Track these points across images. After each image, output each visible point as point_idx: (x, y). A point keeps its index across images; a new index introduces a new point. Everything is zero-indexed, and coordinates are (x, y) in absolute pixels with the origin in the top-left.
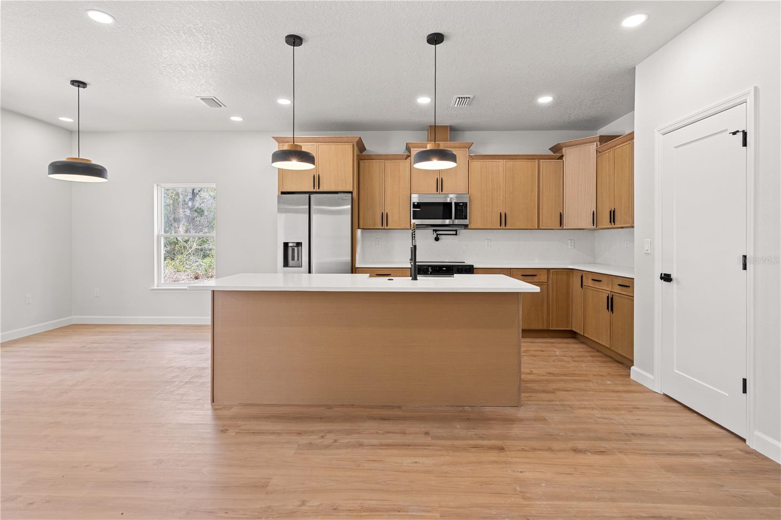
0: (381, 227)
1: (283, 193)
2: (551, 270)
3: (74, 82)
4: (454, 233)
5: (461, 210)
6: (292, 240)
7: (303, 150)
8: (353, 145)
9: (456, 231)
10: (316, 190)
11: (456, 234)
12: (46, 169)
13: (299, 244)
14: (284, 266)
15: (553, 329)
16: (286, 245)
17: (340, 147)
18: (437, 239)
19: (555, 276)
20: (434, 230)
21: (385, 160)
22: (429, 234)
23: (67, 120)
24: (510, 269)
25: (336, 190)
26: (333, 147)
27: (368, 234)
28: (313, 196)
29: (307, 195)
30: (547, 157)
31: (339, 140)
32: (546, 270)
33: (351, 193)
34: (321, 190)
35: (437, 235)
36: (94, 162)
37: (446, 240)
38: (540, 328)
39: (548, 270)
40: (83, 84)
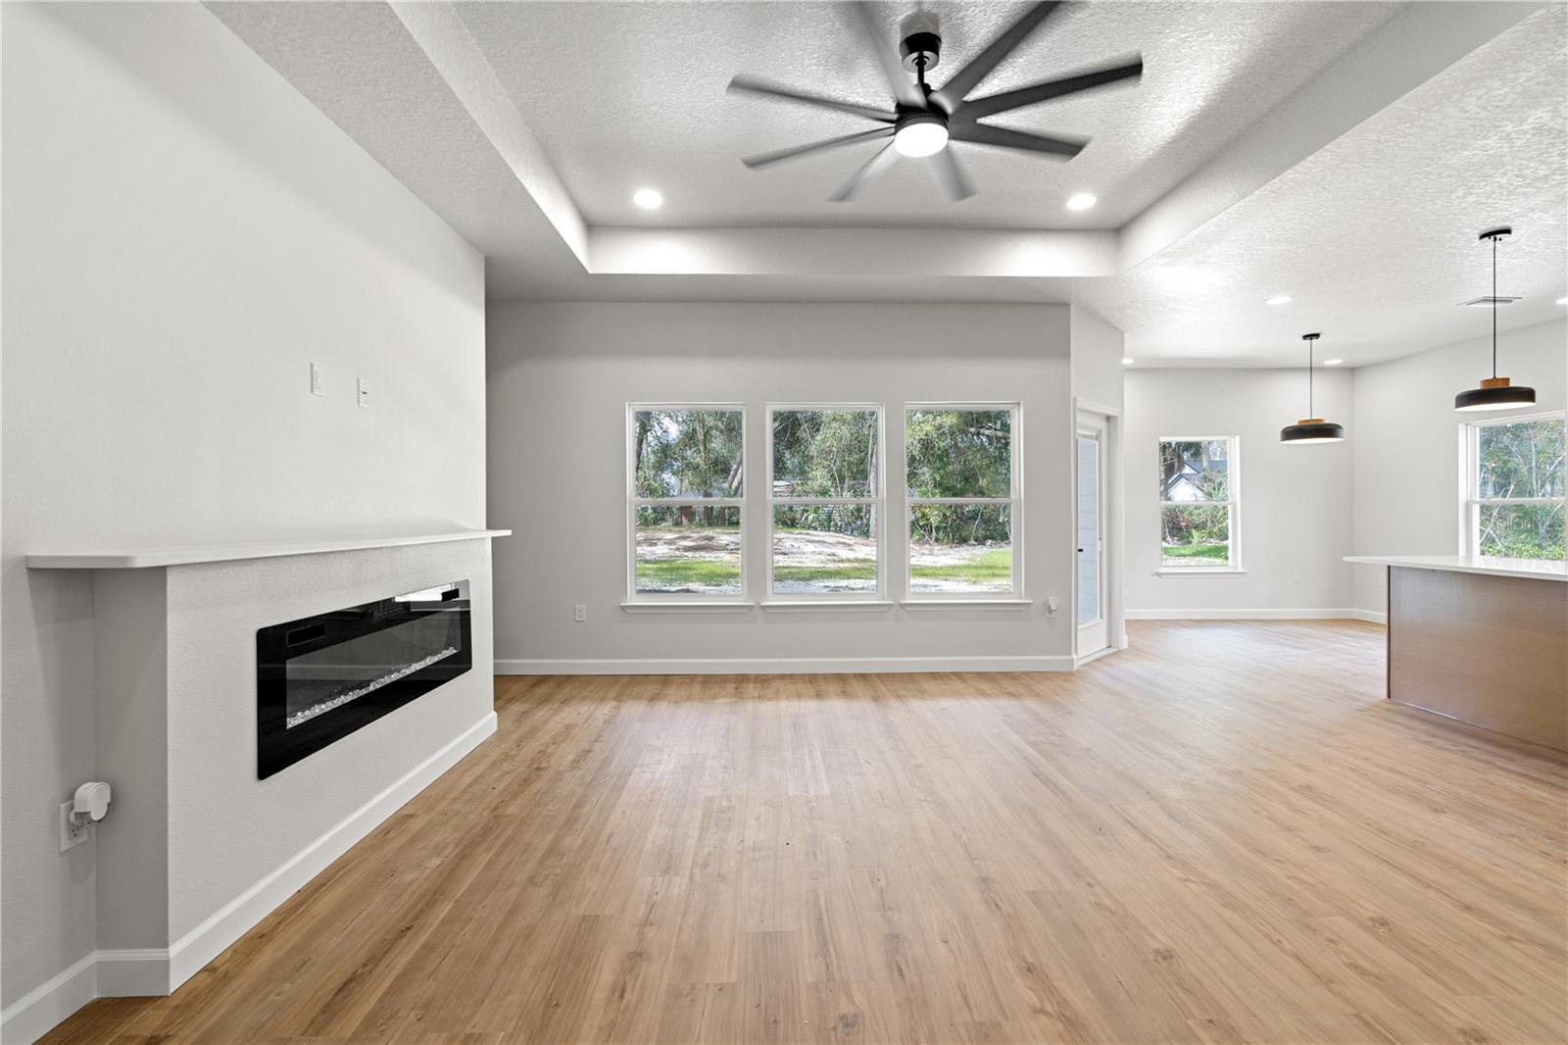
3: (1305, 337)
12: (1279, 435)
36: (1327, 421)
40: (1317, 336)
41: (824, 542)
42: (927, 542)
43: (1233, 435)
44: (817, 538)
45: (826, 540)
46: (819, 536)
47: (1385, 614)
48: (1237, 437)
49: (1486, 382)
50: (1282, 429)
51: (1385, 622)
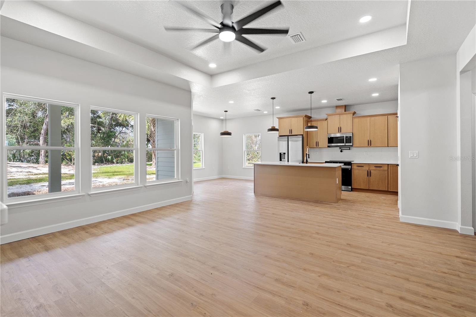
0: (316, 147)
1: (280, 136)
2: (390, 165)
3: (225, 111)
4: (349, 149)
5: (349, 140)
6: (282, 152)
7: (276, 128)
8: (303, 118)
9: (350, 148)
10: (291, 134)
11: (350, 149)
12: (219, 134)
13: (285, 154)
14: (280, 161)
15: (391, 191)
16: (280, 154)
17: (299, 119)
18: (341, 151)
19: (392, 168)
20: (340, 148)
21: (317, 121)
22: (338, 149)
23: (222, 118)
24: (369, 164)
25: (296, 134)
26: (296, 119)
27: (312, 150)
28: (289, 137)
29: (287, 137)
30: (392, 114)
31: (298, 116)
32: (387, 165)
33: (302, 135)
34: (292, 134)
35: (341, 150)
36: (229, 132)
37: (345, 152)
38: (384, 190)
39: (388, 165)
40: (227, 111)
41: (20, 167)
42: (70, 165)
43: (202, 133)
44: (17, 165)
45: (21, 166)
46: (15, 164)
47: (253, 178)
48: (203, 134)
49: (272, 127)
50: (220, 132)
51: (253, 179)
